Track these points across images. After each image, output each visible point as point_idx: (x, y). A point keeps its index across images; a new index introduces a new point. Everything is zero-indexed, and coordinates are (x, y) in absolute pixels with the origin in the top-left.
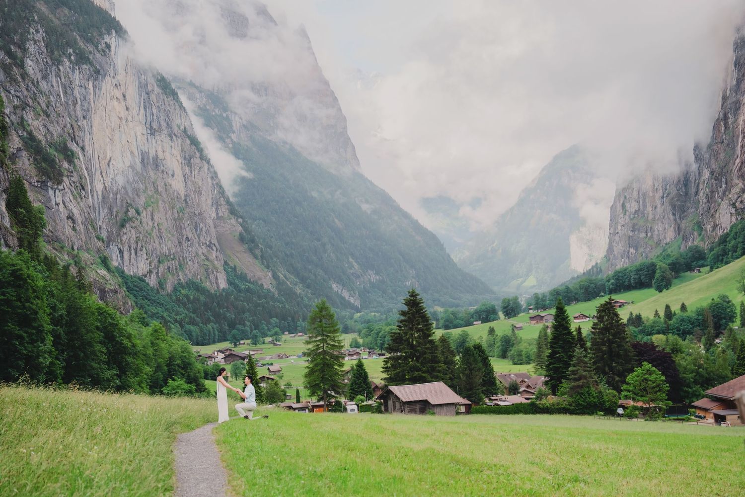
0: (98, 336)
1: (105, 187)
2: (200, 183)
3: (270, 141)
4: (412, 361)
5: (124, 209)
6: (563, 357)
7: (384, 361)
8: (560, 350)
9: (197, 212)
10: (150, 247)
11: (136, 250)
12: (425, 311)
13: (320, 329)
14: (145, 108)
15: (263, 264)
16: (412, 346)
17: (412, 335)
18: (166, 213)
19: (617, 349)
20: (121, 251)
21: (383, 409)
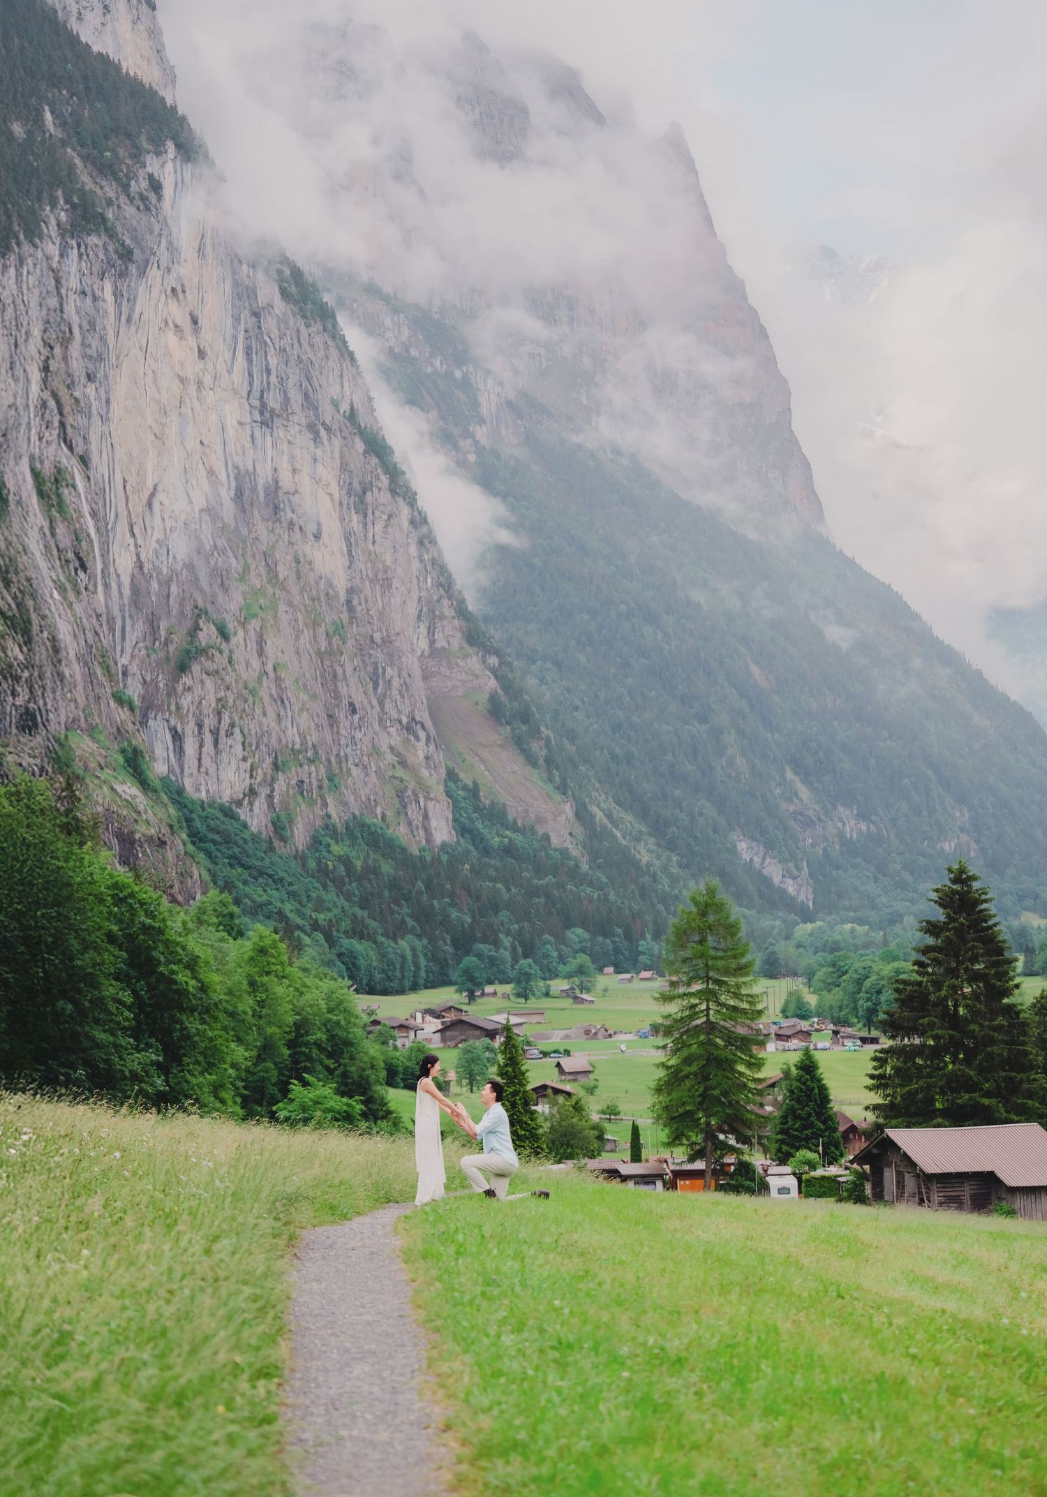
0: (113, 958)
1: (140, 565)
2: (389, 559)
3: (580, 447)
4: (953, 1063)
5: (189, 624)
7: (875, 1059)
9: (377, 637)
10: (253, 727)
11: (215, 733)
12: (995, 925)
13: (700, 963)
14: (248, 354)
15: (551, 781)
16: (954, 1021)
17: (954, 988)
18: (297, 637)
20: (177, 737)
21: (868, 1190)
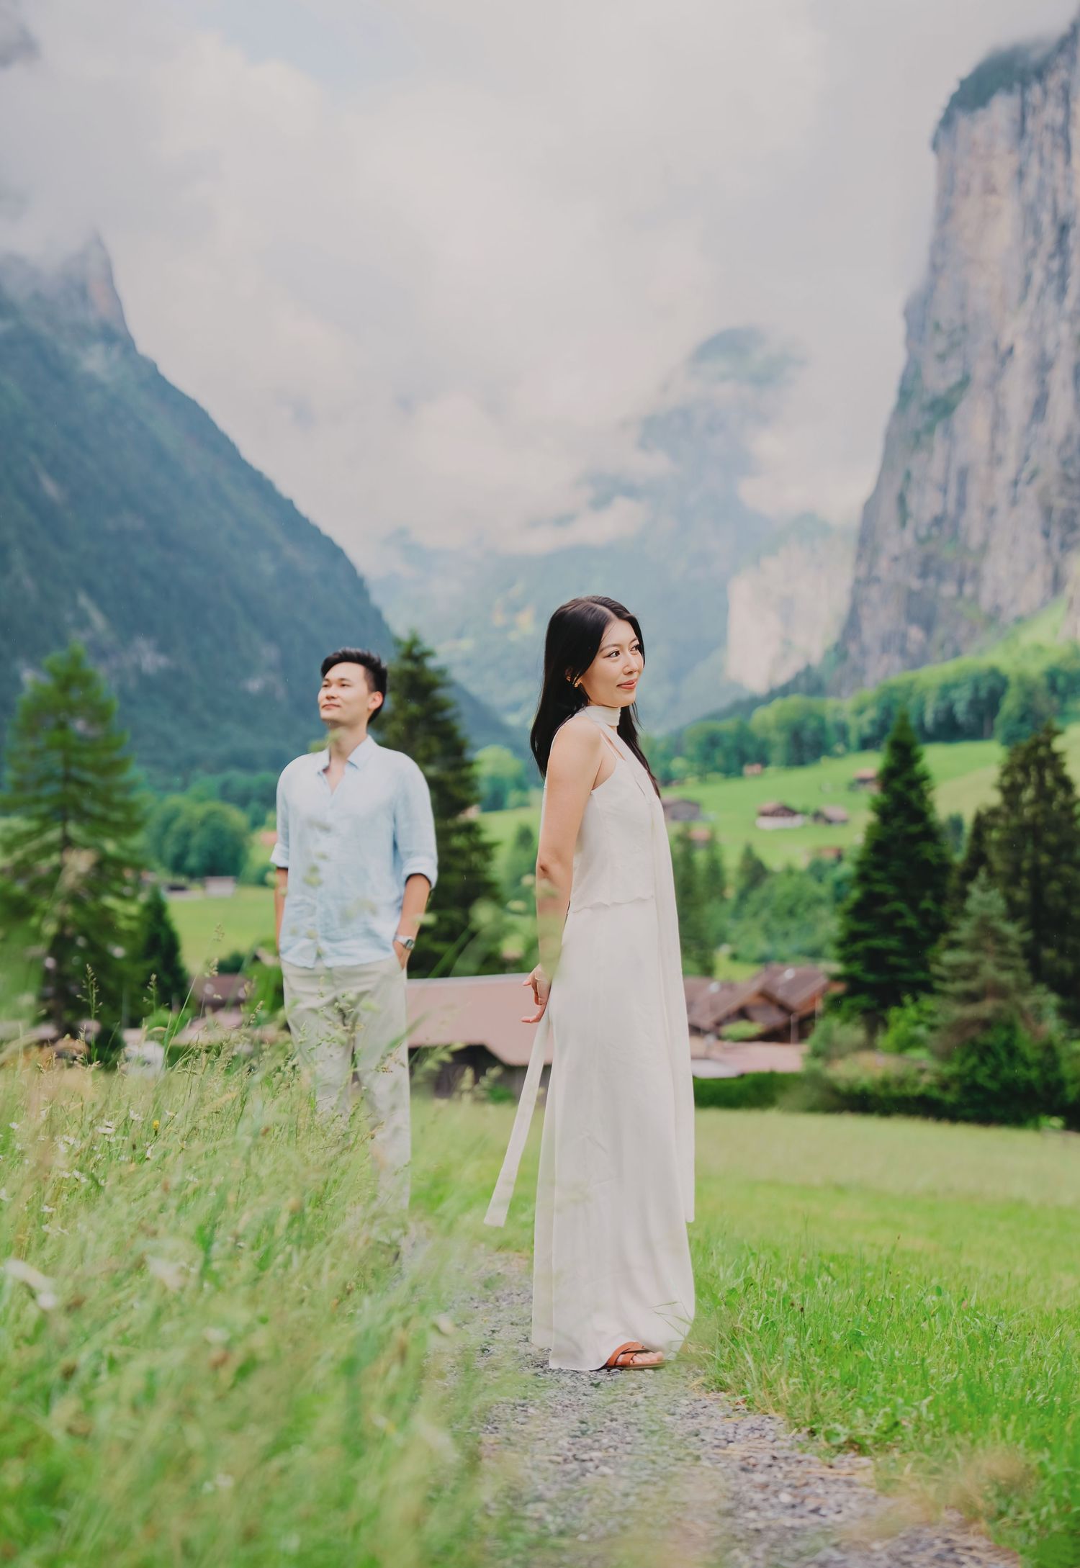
6: (899, 915)
8: (890, 890)
19: (1062, 902)
